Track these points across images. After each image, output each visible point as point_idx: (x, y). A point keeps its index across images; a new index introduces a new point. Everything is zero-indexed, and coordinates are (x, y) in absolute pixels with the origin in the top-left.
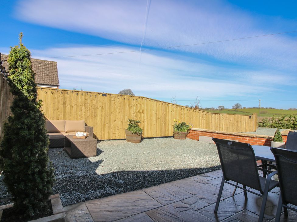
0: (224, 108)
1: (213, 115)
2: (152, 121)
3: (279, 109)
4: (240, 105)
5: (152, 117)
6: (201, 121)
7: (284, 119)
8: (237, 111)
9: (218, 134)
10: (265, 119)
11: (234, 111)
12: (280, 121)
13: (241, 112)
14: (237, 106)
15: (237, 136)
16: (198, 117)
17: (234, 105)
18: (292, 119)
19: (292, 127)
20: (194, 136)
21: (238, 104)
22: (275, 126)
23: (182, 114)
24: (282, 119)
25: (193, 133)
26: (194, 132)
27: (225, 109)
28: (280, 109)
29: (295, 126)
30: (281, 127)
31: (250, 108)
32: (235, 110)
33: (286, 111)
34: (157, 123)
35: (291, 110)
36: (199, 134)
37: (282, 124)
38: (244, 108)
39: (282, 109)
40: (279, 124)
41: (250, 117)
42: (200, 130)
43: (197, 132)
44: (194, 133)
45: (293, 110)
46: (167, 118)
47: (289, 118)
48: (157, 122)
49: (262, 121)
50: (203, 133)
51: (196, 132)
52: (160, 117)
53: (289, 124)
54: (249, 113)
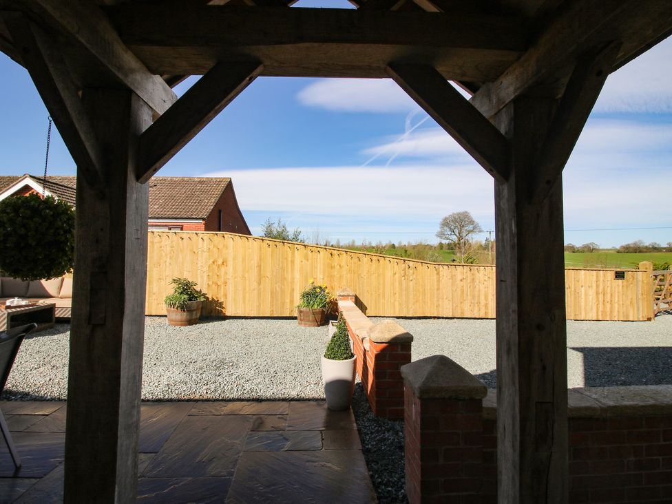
2: (247, 281)
5: (247, 274)
6: (400, 284)
16: (389, 274)
23: (333, 267)
34: (262, 286)
41: (620, 276)
46: (289, 276)
48: (259, 284)
52: (269, 275)
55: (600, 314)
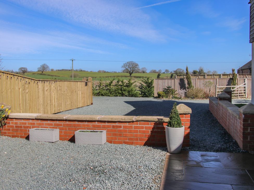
0: (27, 70)
1: (40, 84)
3: (89, 71)
4: (48, 67)
7: (112, 84)
8: (44, 74)
9: (67, 123)
11: (41, 74)
12: (107, 86)
13: (49, 75)
14: (44, 68)
15: (105, 122)
16: (17, 88)
17: (39, 67)
18: (120, 83)
19: (120, 94)
20: (17, 130)
21: (45, 64)
22: (103, 93)
24: (110, 85)
25: (12, 123)
26: (15, 121)
29: (123, 92)
30: (109, 95)
31: (58, 70)
32: (40, 72)
33: (95, 73)
35: (100, 72)
36: (27, 125)
37: (110, 90)
38: (52, 70)
39: (92, 71)
40: (106, 90)
41: (86, 84)
42: (28, 118)
43: (23, 121)
44: (16, 123)
45: (102, 72)
47: (117, 82)
50: (36, 122)
51: (19, 122)
53: (117, 90)
54: (59, 76)
55: (82, 104)
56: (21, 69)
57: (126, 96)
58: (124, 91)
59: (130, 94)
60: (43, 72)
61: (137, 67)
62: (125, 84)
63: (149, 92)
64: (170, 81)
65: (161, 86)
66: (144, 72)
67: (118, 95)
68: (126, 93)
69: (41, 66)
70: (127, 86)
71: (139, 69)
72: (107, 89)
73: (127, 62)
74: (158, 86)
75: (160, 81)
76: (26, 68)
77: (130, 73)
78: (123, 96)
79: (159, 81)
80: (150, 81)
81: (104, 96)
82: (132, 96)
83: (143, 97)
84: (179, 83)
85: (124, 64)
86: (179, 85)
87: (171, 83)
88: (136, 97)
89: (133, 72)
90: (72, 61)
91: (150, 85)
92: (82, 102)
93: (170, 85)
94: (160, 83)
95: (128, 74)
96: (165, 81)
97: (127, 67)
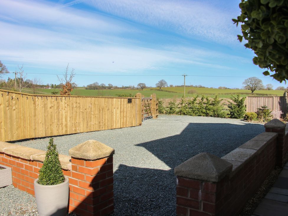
0: (145, 86)
4: (166, 83)
8: (162, 90)
10: (173, 102)
11: (158, 90)
12: (190, 104)
13: (166, 91)
14: (162, 83)
17: (158, 82)
18: (205, 101)
19: (204, 113)
21: (163, 80)
22: (185, 112)
27: (148, 88)
28: (211, 88)
29: (207, 111)
30: (192, 114)
31: (178, 86)
32: (159, 88)
35: (220, 89)
37: (193, 108)
38: (171, 86)
41: (130, 101)
45: (223, 89)
47: (202, 99)
49: (169, 105)
53: (201, 109)
54: (176, 92)
55: (122, 124)
56: (139, 85)
57: (211, 116)
58: (209, 110)
59: (215, 114)
60: (160, 88)
61: (260, 83)
62: (210, 102)
63: (238, 112)
64: (266, 100)
65: (255, 105)
66: (269, 89)
67: (202, 115)
68: (211, 113)
69: (159, 82)
70: (213, 104)
71: (263, 86)
72: (190, 107)
73: (248, 78)
74: (251, 106)
75: (254, 100)
76: (145, 84)
77: (252, 90)
78: (208, 116)
79: (252, 99)
80: (240, 98)
81: (186, 115)
82: (218, 116)
83: (231, 117)
84: (279, 102)
85: (246, 80)
86: (279, 104)
87: (268, 101)
88: (222, 117)
89: (255, 89)
90: (185, 77)
91: (240, 104)
92: (122, 121)
93: (266, 104)
94: (253, 101)
95: (250, 91)
96: (261, 100)
97: (249, 84)
